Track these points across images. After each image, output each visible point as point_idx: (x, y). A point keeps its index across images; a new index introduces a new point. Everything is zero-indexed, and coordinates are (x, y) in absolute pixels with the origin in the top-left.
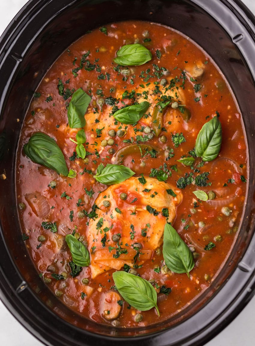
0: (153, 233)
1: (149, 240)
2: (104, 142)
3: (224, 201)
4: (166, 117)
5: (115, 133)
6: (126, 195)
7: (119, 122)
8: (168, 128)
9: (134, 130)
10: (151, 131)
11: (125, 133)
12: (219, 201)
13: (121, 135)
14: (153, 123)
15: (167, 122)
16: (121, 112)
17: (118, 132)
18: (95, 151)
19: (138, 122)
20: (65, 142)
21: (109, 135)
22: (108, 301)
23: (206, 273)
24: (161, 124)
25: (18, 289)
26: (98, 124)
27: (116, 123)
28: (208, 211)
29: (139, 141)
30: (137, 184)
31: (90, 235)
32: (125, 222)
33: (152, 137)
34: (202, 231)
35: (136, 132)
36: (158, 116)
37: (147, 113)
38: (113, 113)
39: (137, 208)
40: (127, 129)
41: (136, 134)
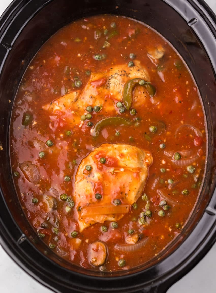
0: (130, 191)
1: (127, 197)
2: (83, 117)
3: (189, 161)
4: (135, 93)
5: (92, 109)
6: (105, 159)
8: (137, 101)
10: (123, 106)
11: (101, 108)
12: (184, 161)
13: (97, 110)
14: (124, 99)
15: (136, 97)
17: (95, 108)
20: (50, 119)
21: (87, 110)
22: (95, 250)
23: (177, 222)
24: (131, 99)
25: (18, 241)
26: (77, 102)
28: (175, 170)
30: (114, 150)
31: (76, 195)
32: (105, 182)
33: (123, 110)
34: (171, 187)
36: (128, 92)
39: (115, 170)
40: (102, 105)
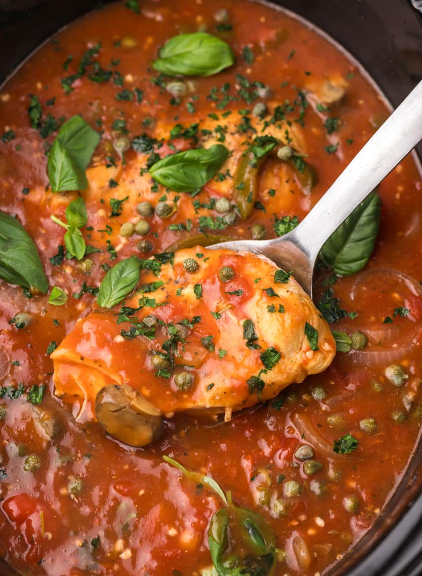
2: (126, 227)
3: (387, 354)
4: (264, 180)
5: (152, 210)
7: (163, 186)
8: (268, 202)
9: (194, 206)
10: (231, 209)
11: (175, 210)
12: (376, 353)
13: (165, 212)
14: (237, 191)
15: (266, 191)
16: (168, 164)
17: (160, 207)
18: (108, 245)
19: (202, 189)
20: (41, 225)
21: (139, 212)
24: (254, 193)
26: (114, 190)
27: (154, 189)
29: (204, 226)
33: (233, 219)
35: (198, 208)
36: (248, 175)
37: (223, 171)
38: (149, 166)
40: (178, 203)
41: (197, 213)
